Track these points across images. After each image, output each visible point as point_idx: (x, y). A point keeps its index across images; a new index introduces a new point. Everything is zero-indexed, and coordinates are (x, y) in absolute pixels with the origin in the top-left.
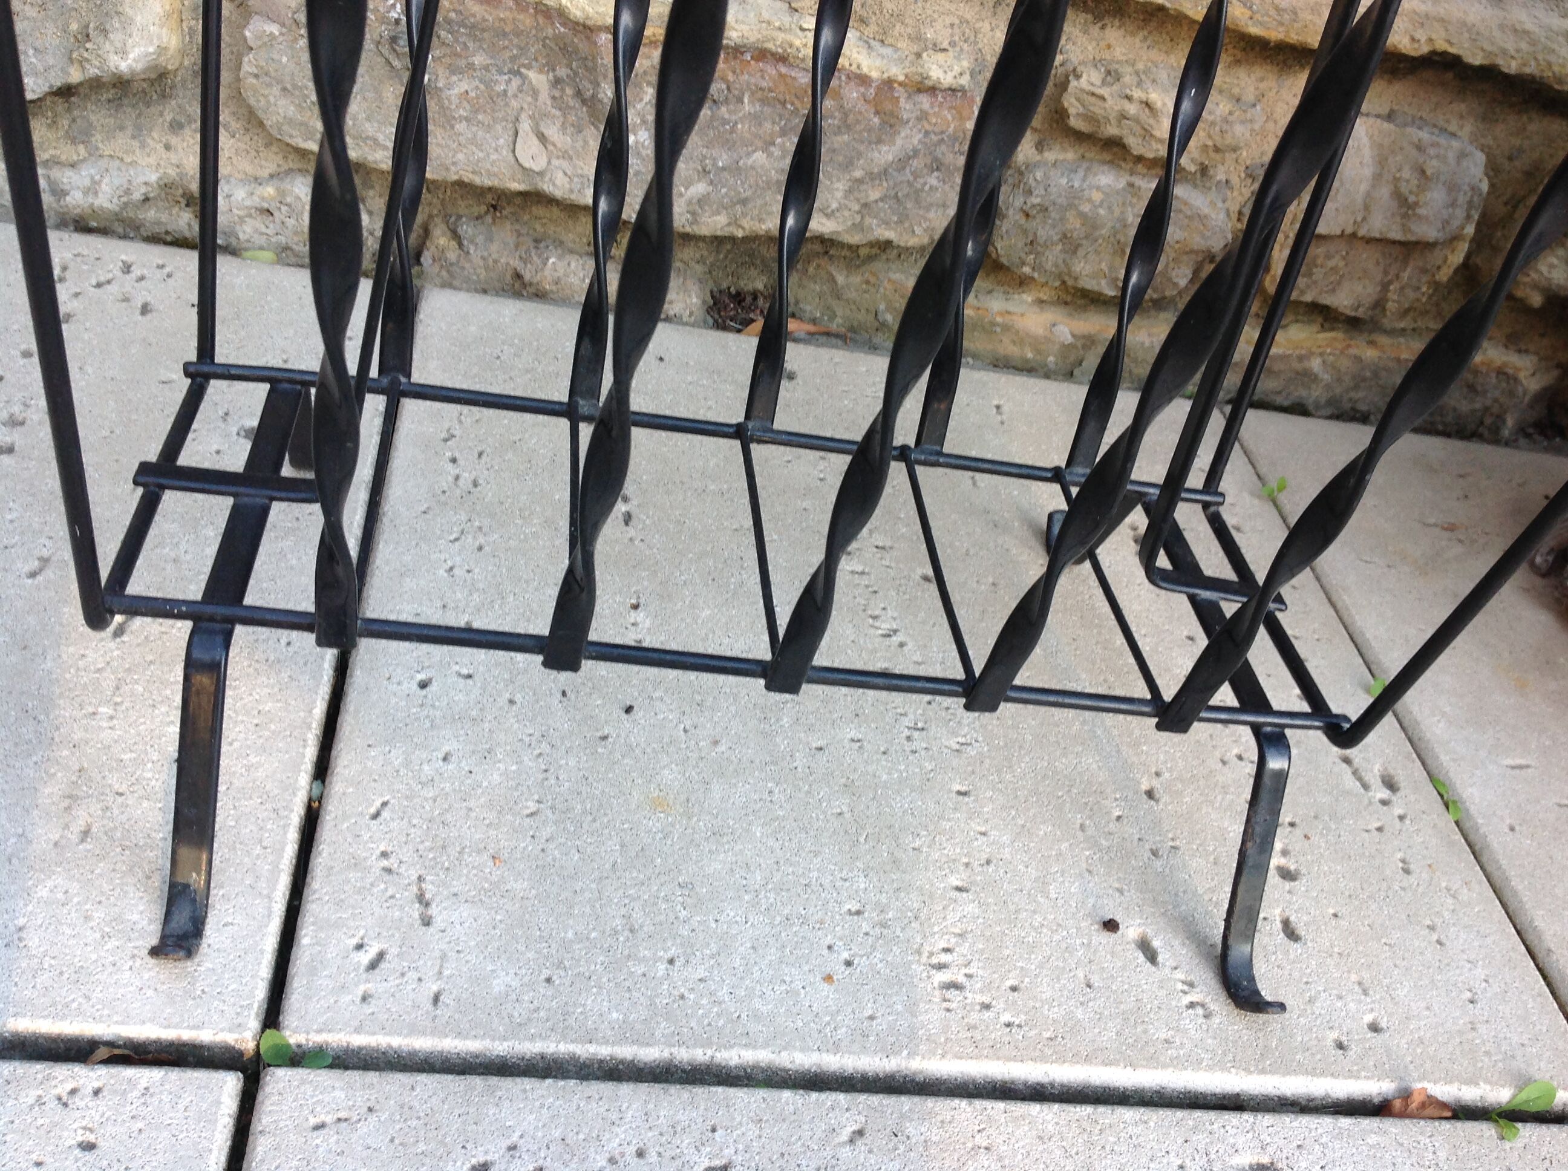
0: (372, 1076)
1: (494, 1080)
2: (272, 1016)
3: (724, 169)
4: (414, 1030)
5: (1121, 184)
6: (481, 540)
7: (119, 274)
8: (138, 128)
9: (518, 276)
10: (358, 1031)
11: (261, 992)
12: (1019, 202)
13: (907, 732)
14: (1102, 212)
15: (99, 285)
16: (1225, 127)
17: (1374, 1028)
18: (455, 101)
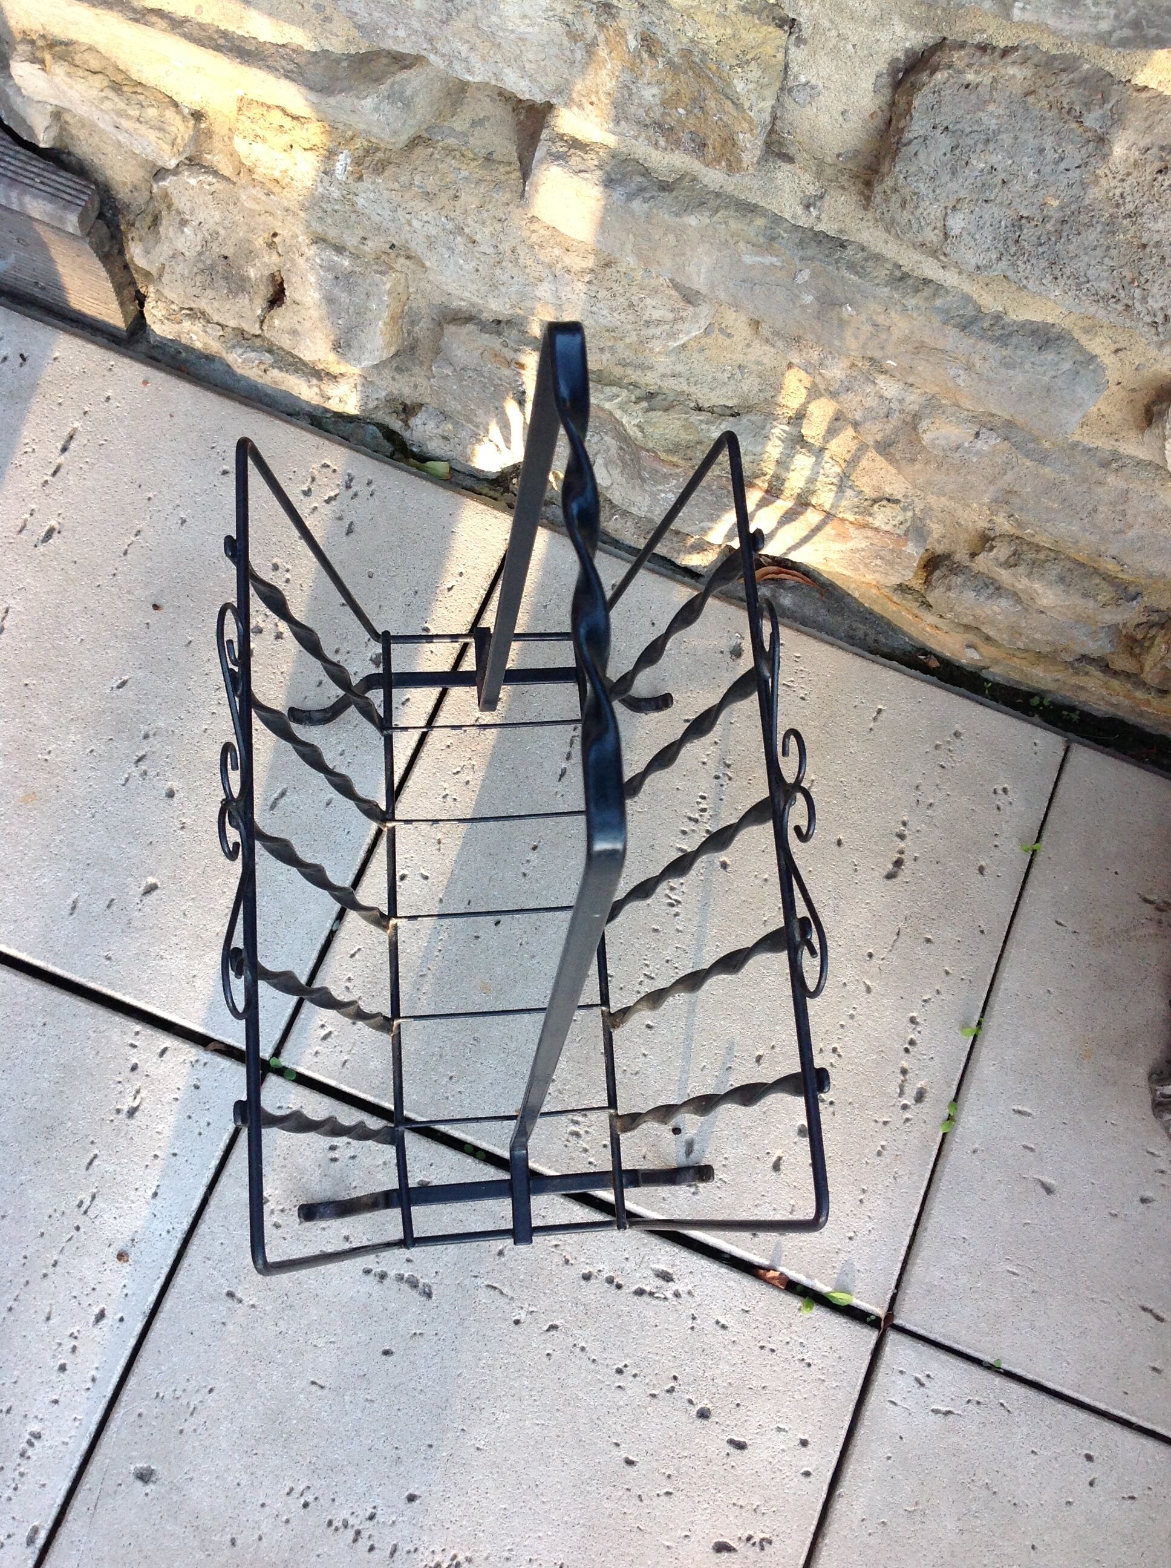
0: (308, 1091)
1: (354, 1110)
2: (279, 1048)
4: (330, 1075)
7: (344, 489)
10: (309, 1068)
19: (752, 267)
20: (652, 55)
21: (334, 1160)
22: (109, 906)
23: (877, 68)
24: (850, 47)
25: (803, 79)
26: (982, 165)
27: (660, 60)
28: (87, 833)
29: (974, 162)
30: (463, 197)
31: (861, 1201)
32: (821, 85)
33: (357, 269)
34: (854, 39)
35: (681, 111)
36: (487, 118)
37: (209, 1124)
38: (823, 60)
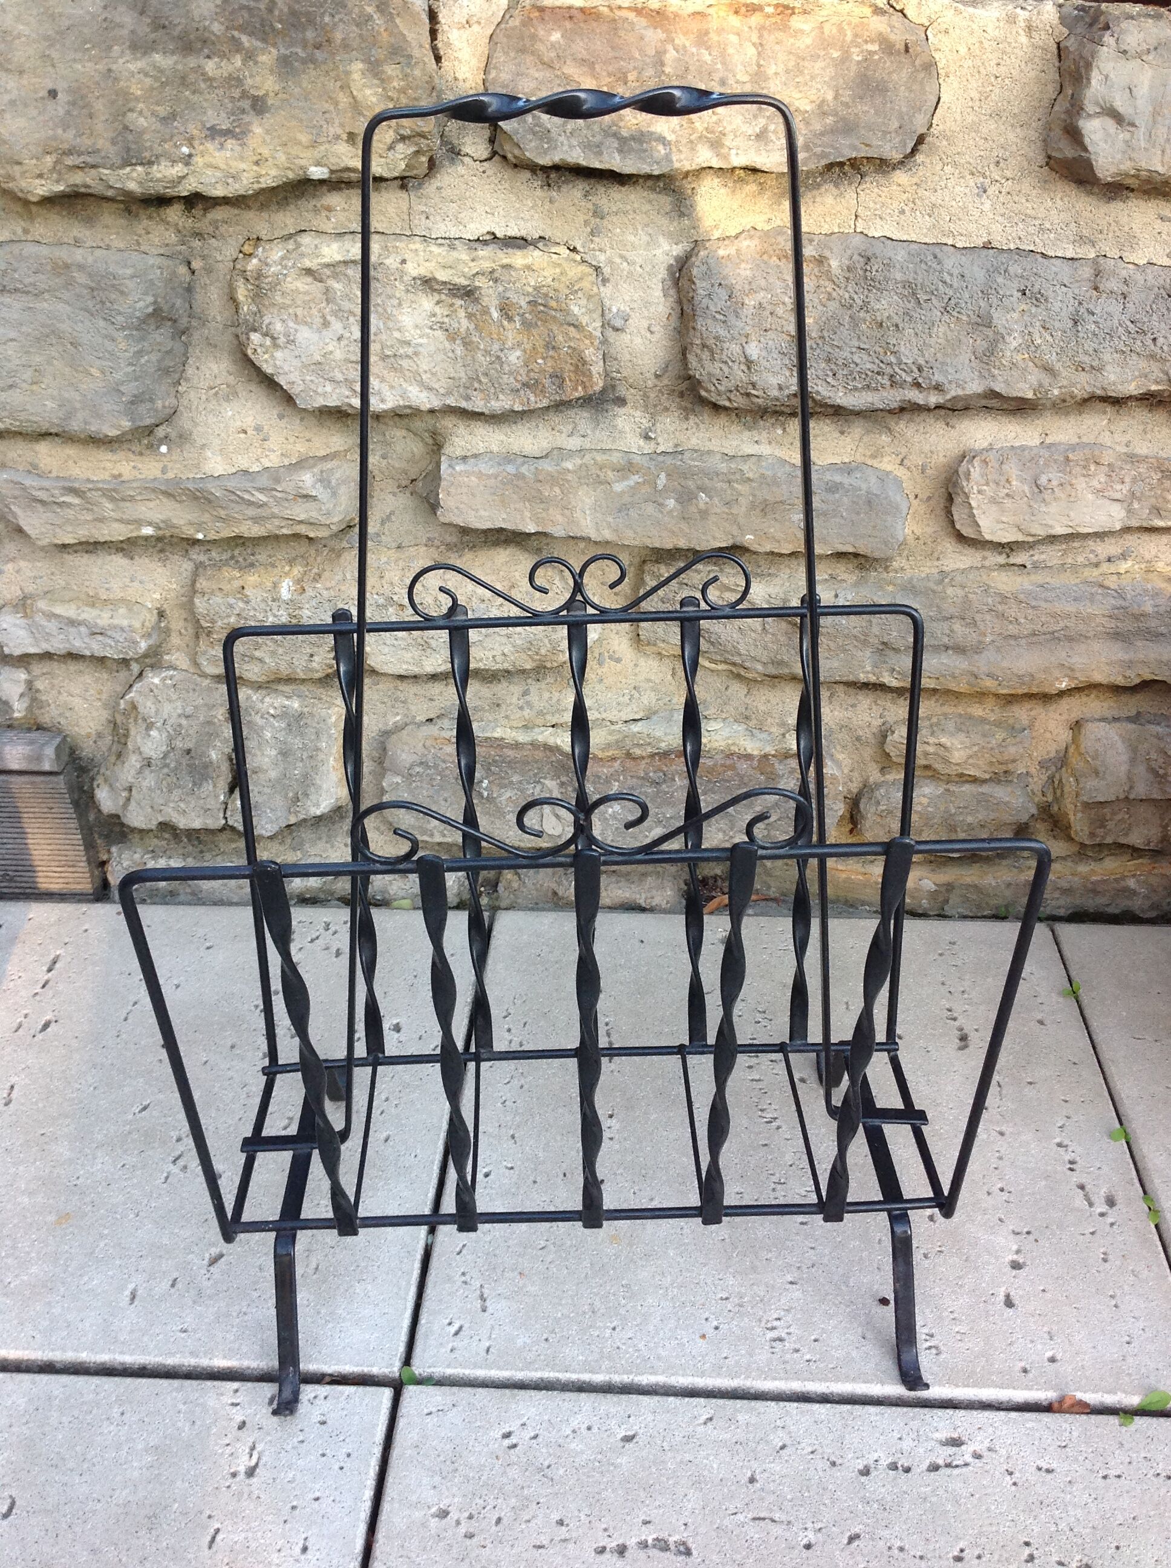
0: (455, 1389)
1: (516, 1391)
2: (407, 1361)
3: (671, 818)
4: (476, 1366)
5: (941, 790)
6: (523, 1082)
7: (322, 931)
8: (329, 837)
9: (555, 893)
10: (448, 1366)
11: (402, 1348)
12: (873, 810)
13: (773, 1186)
14: (930, 809)
15: (312, 941)
16: (1002, 749)
17: (1052, 1360)
18: (504, 803)
19: (623, 492)
20: (510, 319)
21: (515, 1446)
22: (173, 1286)
23: (660, 276)
24: (638, 268)
25: (614, 310)
26: (753, 303)
27: (517, 318)
28: (134, 1230)
29: (747, 302)
30: (387, 575)
31: (1116, 1306)
32: (628, 309)
33: (306, 710)
34: (639, 261)
35: (540, 361)
36: (392, 513)
37: (349, 1455)
38: (624, 286)
